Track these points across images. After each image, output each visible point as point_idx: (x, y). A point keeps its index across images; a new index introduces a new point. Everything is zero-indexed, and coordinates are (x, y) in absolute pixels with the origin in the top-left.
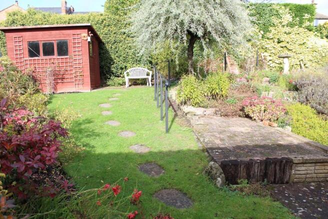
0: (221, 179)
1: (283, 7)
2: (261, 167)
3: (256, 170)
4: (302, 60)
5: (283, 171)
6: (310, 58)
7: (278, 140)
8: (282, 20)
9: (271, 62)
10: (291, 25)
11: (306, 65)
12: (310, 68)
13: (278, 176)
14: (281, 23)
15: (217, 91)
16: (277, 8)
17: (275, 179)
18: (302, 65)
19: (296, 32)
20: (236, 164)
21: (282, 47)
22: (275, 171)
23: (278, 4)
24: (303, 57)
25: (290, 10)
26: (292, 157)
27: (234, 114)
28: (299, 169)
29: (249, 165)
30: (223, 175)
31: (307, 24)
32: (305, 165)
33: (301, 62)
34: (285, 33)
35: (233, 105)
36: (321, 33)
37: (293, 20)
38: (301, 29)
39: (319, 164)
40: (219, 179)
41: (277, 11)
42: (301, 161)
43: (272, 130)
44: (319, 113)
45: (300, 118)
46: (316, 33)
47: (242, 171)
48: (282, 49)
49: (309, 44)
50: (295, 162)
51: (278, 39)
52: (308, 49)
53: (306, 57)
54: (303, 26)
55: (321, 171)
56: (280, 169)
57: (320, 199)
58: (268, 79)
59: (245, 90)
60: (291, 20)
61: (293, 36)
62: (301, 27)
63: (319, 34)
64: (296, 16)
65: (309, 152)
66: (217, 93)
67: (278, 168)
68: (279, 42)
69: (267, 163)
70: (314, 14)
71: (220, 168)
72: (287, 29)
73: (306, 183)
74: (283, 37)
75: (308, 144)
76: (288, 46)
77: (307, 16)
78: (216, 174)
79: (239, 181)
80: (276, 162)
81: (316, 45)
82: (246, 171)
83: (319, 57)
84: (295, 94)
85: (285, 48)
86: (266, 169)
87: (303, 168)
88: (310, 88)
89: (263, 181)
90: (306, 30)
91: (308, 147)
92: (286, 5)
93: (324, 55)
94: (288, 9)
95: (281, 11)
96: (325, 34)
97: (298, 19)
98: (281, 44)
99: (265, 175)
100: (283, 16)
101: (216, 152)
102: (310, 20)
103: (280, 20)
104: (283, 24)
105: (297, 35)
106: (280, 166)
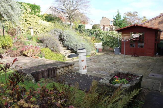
0: (34, 80)
1: (27, 5)
2: (47, 72)
3: (45, 74)
4: (37, 30)
5: (54, 72)
6: (40, 28)
7: (45, 63)
8: (27, 11)
9: (23, 30)
10: (31, 13)
11: (38, 32)
12: (40, 33)
13: (53, 75)
14: (26, 12)
15: (7, 45)
16: (24, 5)
17: (52, 76)
18: (37, 32)
19: (33, 17)
20: (38, 73)
21: (28, 23)
22: (52, 73)
23: (24, 3)
24: (37, 28)
25: (30, 6)
26: (56, 66)
27: (17, 55)
28: (59, 70)
29: (42, 72)
30: (34, 78)
31: (38, 14)
32: (61, 69)
33: (36, 31)
34: (29, 17)
35: (16, 51)
36: (43, 18)
37: (32, 11)
38: (35, 16)
39: (65, 68)
40: (33, 80)
41: (24, 6)
42: (59, 68)
43: (39, 60)
44: (52, 51)
45: (47, 54)
46: (41, 18)
47: (40, 76)
48: (27, 24)
49: (39, 23)
50: (58, 68)
51: (25, 19)
52: (39, 25)
53: (38, 28)
54: (36, 14)
55: (65, 70)
56: (53, 72)
57: (69, 78)
58: (27, 38)
59: (19, 44)
60: (31, 11)
61: (32, 19)
62: (35, 15)
63: (42, 19)
64: (33, 9)
65: (59, 65)
66: (7, 46)
67: (52, 71)
68: (26, 21)
69: (49, 70)
70: (40, 9)
71: (32, 76)
72: (30, 15)
73: (62, 75)
74: (28, 19)
75: (56, 62)
76: (30, 23)
77: (37, 10)
78: (31, 78)
79: (40, 80)
80: (51, 69)
81: (42, 23)
82: (42, 75)
83: (43, 29)
84: (41, 44)
85: (29, 24)
86: (49, 73)
87: (60, 70)
88: (47, 41)
89: (48, 78)
90: (37, 16)
91: (57, 63)
92: (28, 4)
93: (45, 27)
94: (29, 6)
95: (26, 7)
96: (44, 19)
97: (33, 11)
98: (27, 22)
99: (48, 75)
100: (27, 9)
101: (24, 71)
102: (39, 12)
103: (26, 11)
104: (27, 13)
105: (34, 18)
106: (53, 71)
